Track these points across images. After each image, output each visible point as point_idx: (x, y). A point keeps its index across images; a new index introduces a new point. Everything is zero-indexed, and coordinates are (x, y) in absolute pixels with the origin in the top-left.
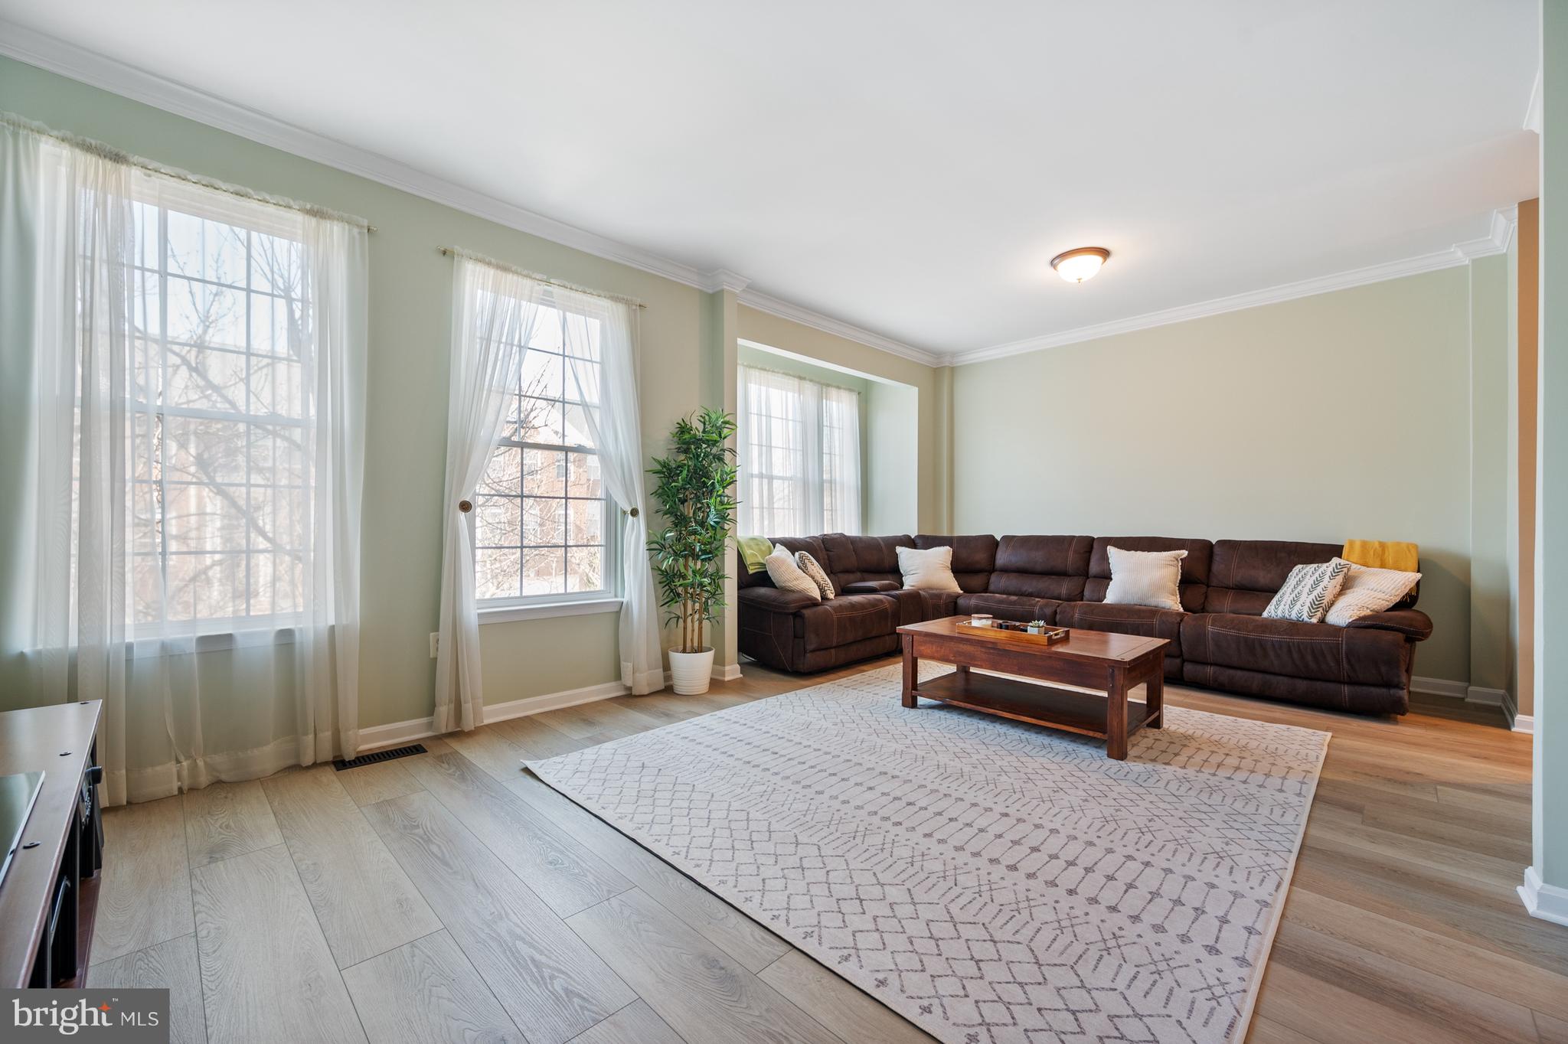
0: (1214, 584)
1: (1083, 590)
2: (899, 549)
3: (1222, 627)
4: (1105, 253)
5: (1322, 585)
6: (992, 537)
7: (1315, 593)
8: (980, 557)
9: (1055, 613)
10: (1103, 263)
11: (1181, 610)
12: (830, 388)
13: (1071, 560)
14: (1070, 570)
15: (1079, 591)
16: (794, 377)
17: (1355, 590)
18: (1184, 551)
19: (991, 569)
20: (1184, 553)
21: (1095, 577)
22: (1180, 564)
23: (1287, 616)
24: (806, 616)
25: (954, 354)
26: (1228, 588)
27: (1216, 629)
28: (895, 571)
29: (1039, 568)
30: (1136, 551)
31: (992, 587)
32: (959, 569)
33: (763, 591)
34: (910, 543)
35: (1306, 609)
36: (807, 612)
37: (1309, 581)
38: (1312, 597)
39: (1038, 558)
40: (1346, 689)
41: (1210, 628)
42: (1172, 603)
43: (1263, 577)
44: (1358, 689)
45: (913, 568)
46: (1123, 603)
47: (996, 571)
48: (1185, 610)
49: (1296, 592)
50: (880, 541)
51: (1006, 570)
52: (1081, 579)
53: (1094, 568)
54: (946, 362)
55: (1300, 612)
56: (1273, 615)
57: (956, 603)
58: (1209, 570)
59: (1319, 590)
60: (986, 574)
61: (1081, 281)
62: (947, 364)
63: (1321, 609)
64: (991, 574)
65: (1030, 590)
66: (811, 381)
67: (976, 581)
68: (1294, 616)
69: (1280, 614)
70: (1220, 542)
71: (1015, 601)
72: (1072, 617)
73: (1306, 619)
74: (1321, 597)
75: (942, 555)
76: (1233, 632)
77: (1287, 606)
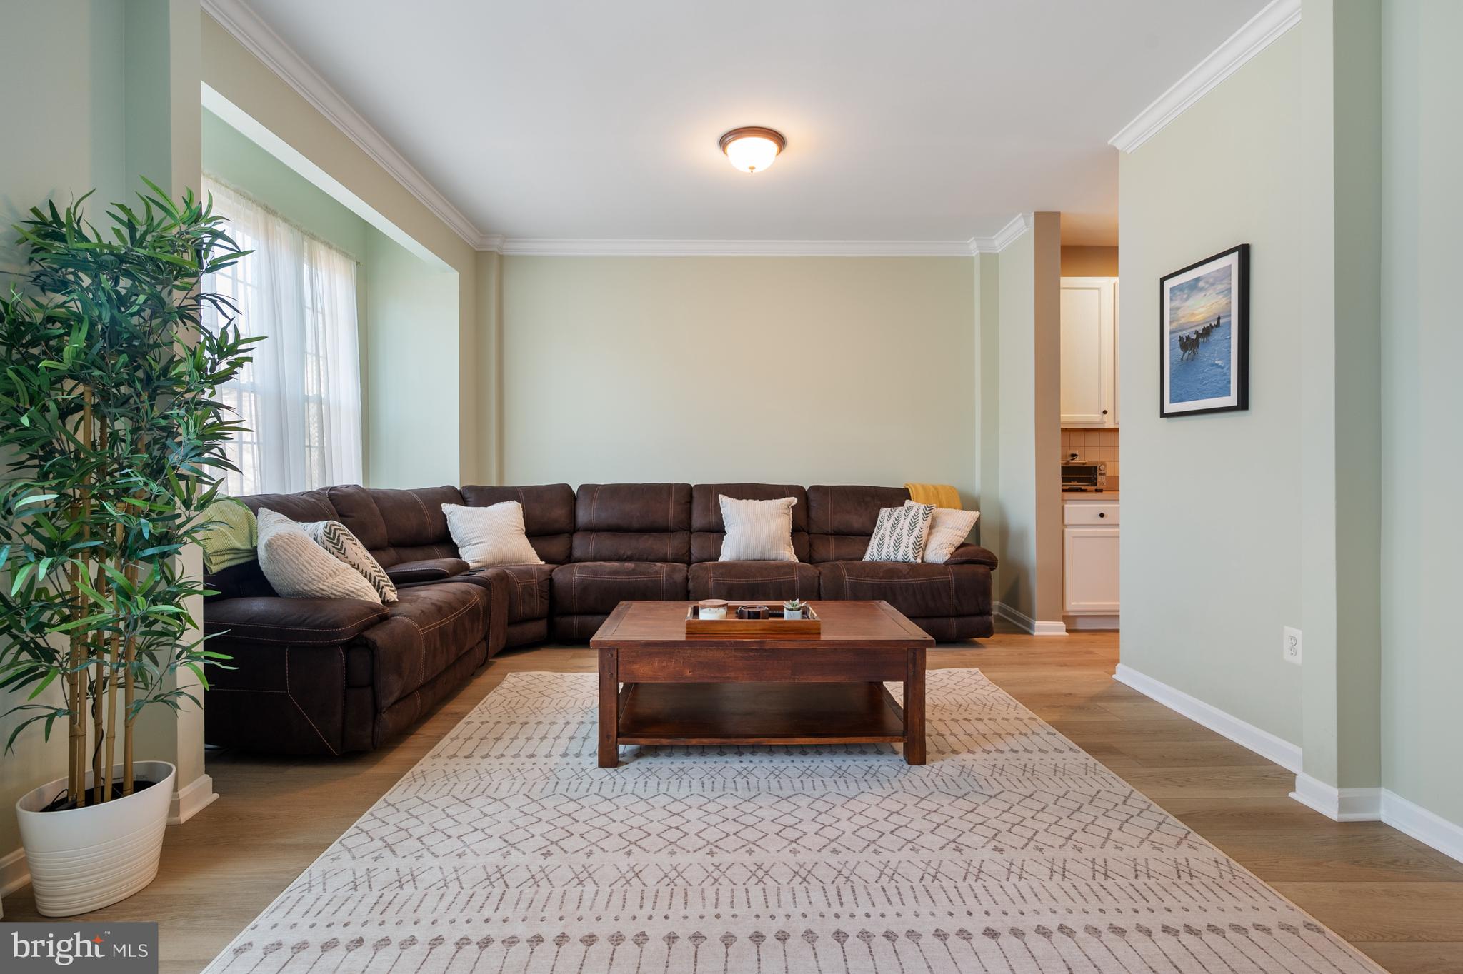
0: (814, 531)
1: (690, 548)
2: (447, 508)
3: (858, 576)
4: (780, 140)
5: (918, 526)
6: (566, 488)
7: (914, 534)
8: (558, 514)
9: (687, 579)
10: (777, 155)
11: (797, 561)
12: (316, 243)
13: (672, 511)
14: (672, 525)
15: (686, 549)
16: (255, 202)
17: (939, 528)
18: (793, 498)
19: (572, 529)
20: (794, 500)
21: (699, 531)
22: (791, 512)
23: (892, 557)
24: (379, 643)
25: (507, 237)
26: (827, 534)
27: (854, 579)
28: (445, 542)
29: (635, 524)
30: (747, 499)
31: (577, 553)
32: (535, 532)
33: (258, 605)
34: (460, 497)
35: (910, 550)
36: (379, 636)
37: (905, 524)
38: (913, 538)
39: (633, 511)
40: (953, 621)
41: (847, 578)
42: (788, 554)
43: (856, 522)
44: (962, 620)
45: (476, 534)
46: (743, 558)
47: (578, 530)
48: (800, 561)
49: (896, 534)
50: (415, 495)
51: (592, 529)
52: (686, 534)
53: (698, 521)
54: (495, 244)
55: (906, 553)
56: (877, 558)
57: (551, 580)
58: (808, 516)
59: (916, 531)
60: (567, 535)
61: (754, 171)
62: (495, 249)
63: (921, 549)
64: (572, 535)
65: (629, 553)
66: (285, 220)
67: (557, 546)
68: (900, 558)
69: (884, 556)
70: (814, 488)
71: (634, 570)
72: (707, 582)
73: (912, 560)
74: (919, 538)
75: (509, 514)
76: (868, 580)
77: (892, 549)
